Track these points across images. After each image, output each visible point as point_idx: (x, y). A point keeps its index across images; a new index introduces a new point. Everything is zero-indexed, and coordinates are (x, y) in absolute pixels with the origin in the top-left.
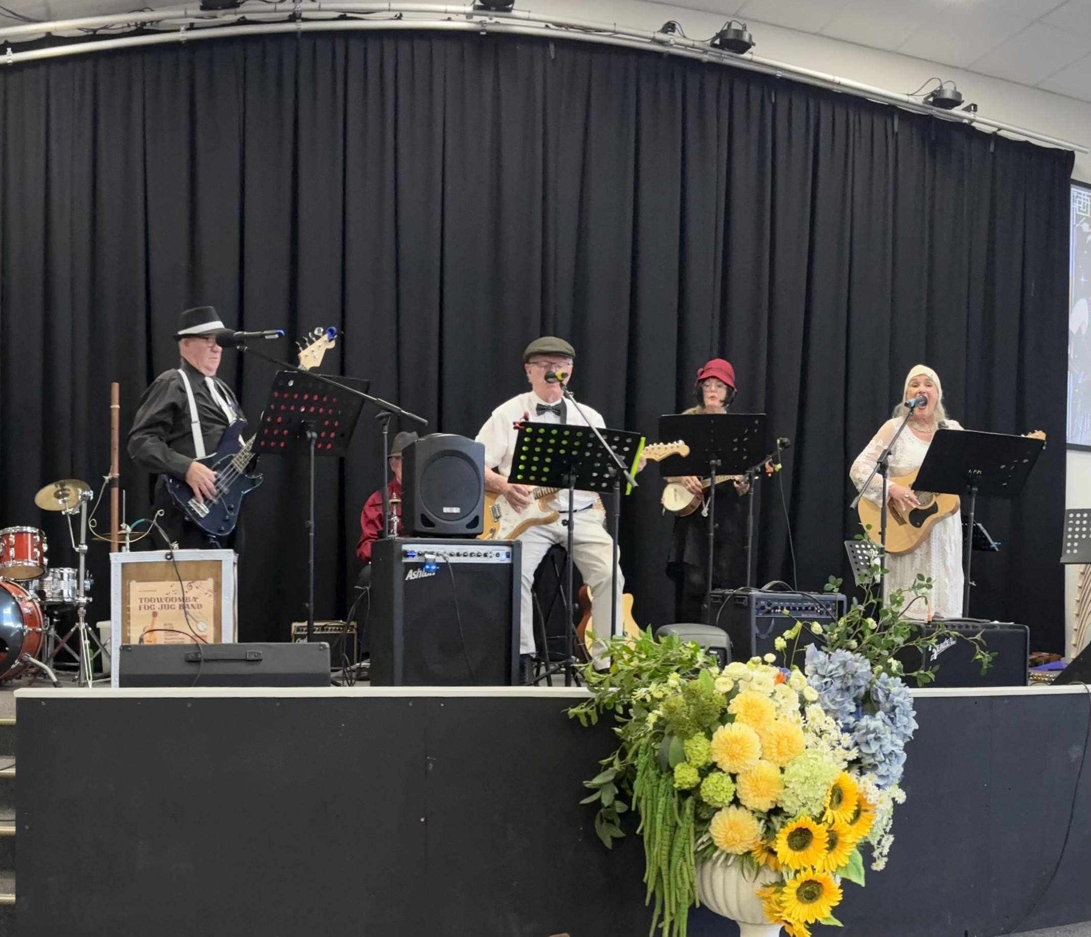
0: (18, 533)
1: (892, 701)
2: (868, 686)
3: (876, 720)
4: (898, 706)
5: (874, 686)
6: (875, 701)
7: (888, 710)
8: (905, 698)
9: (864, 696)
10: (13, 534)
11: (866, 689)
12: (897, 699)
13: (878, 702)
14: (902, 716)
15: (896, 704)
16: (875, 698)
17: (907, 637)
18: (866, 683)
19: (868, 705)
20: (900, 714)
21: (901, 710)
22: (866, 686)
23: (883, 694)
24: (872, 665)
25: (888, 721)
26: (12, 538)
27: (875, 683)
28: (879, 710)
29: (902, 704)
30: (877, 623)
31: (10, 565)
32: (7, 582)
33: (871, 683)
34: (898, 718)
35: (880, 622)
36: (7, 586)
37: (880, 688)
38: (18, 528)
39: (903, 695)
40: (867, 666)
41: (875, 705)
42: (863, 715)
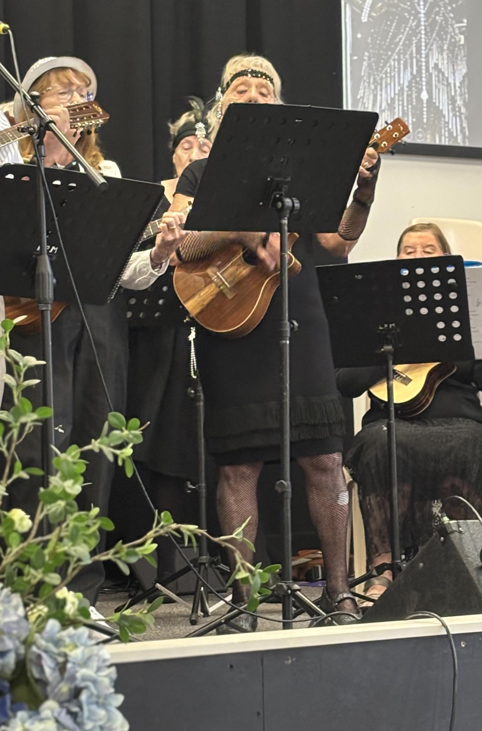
1: (73, 678)
2: (22, 651)
3: (41, 720)
4: (86, 687)
5: (34, 649)
6: (38, 681)
7: (65, 698)
8: (99, 669)
9: (14, 672)
11: (18, 655)
12: (82, 672)
13: (43, 683)
14: (94, 707)
15: (83, 684)
16: (36, 675)
17: (94, 542)
18: (17, 643)
19: (22, 691)
20: (89, 704)
21: (92, 695)
22: (16, 650)
23: (52, 665)
24: (26, 605)
25: (67, 720)
27: (34, 643)
28: (46, 698)
29: (95, 682)
30: (32, 518)
33: (27, 643)
34: (86, 713)
35: (39, 516)
37: (46, 651)
39: (94, 664)
40: (16, 608)
41: (38, 688)
42: (15, 711)
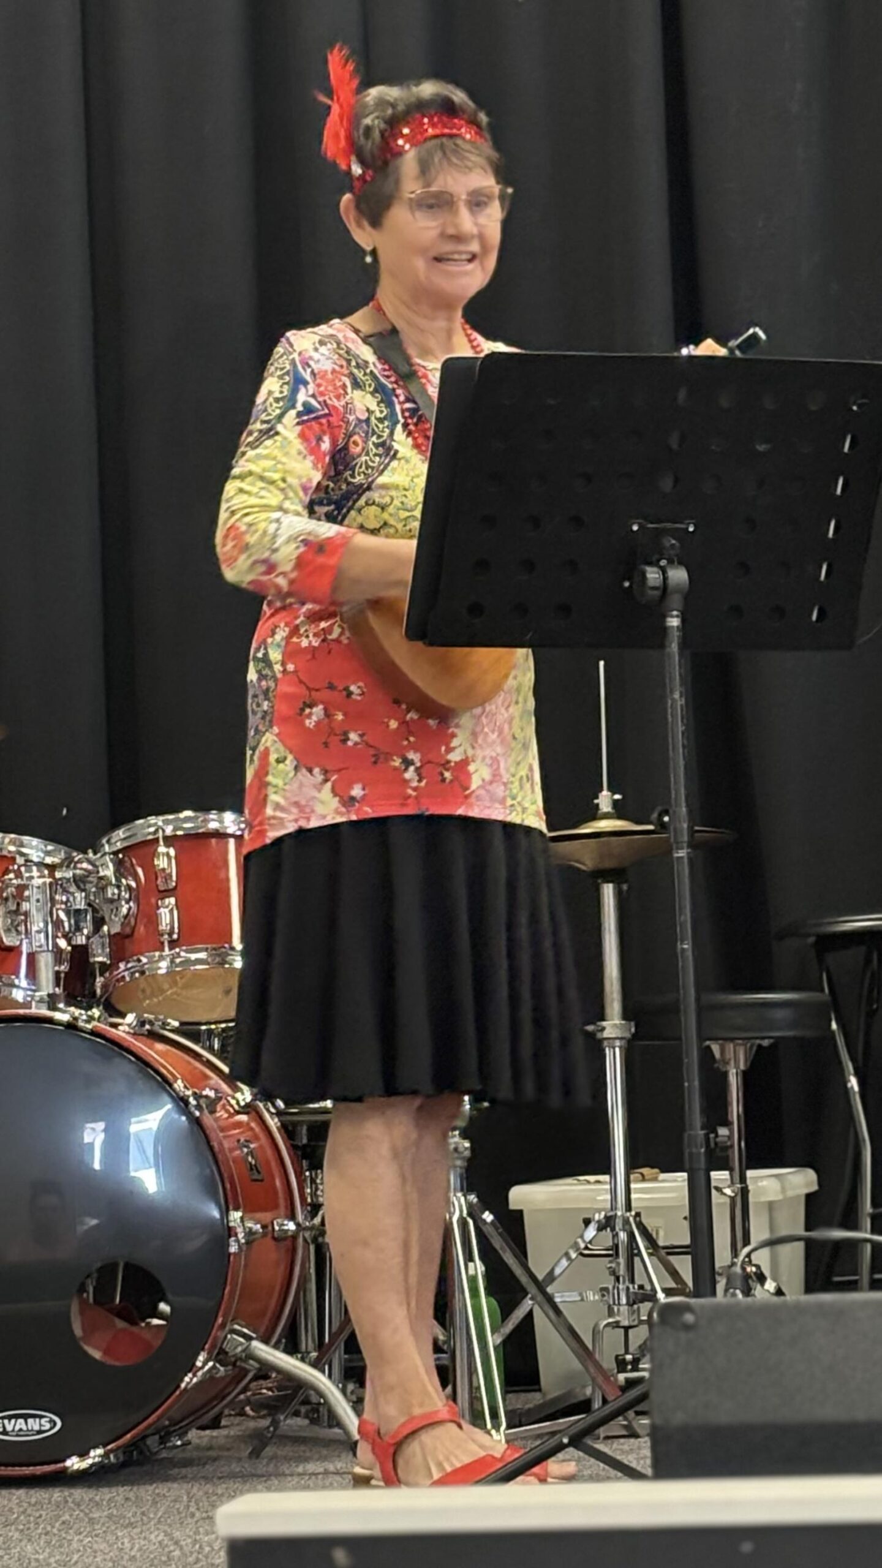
0: (190, 837)
10: (169, 841)
26: (165, 859)
31: (163, 966)
32: (155, 1036)
36: (155, 1052)
38: (187, 819)
